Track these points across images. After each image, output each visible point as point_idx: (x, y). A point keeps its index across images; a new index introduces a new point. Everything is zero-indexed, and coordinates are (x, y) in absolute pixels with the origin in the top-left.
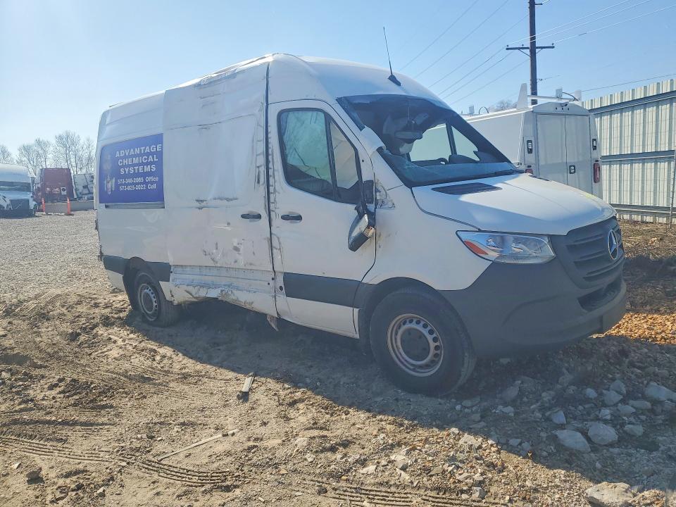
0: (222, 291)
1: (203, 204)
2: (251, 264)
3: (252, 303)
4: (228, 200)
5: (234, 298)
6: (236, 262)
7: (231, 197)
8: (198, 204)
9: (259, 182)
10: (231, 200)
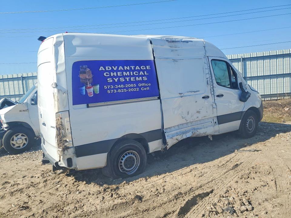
0: (192, 132)
1: (182, 95)
2: (205, 117)
3: (206, 132)
4: (194, 92)
5: (198, 133)
6: (198, 117)
7: (196, 91)
8: (180, 95)
9: (208, 84)
10: (196, 92)
